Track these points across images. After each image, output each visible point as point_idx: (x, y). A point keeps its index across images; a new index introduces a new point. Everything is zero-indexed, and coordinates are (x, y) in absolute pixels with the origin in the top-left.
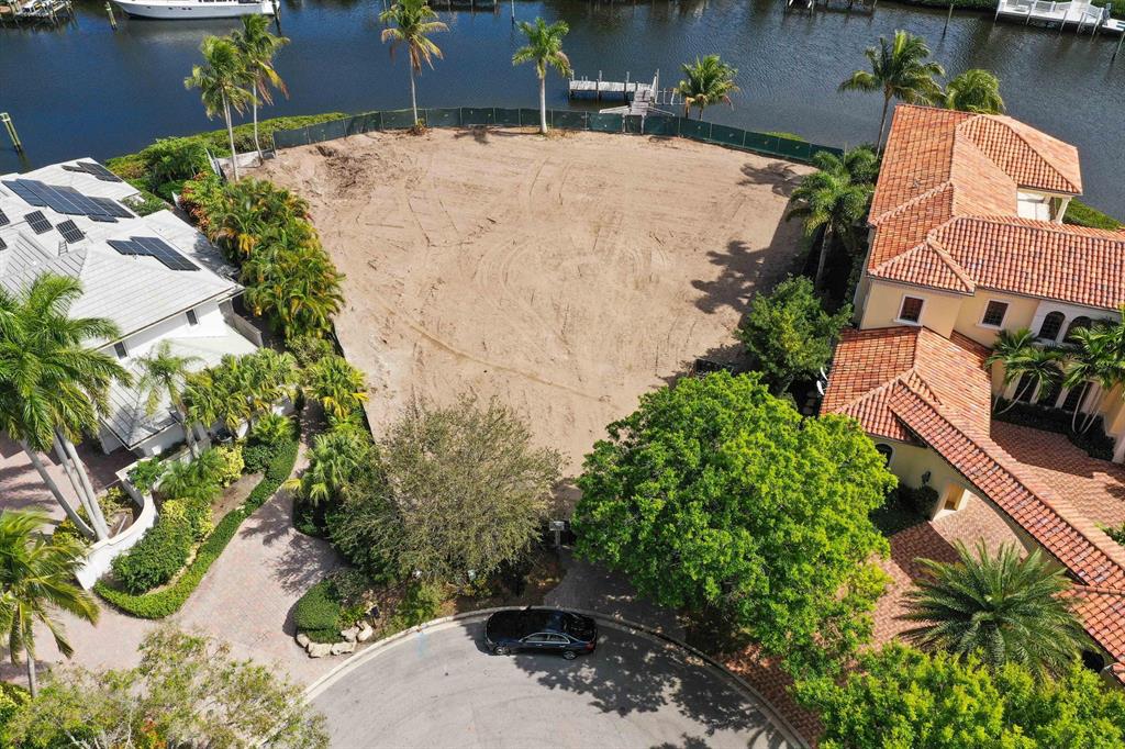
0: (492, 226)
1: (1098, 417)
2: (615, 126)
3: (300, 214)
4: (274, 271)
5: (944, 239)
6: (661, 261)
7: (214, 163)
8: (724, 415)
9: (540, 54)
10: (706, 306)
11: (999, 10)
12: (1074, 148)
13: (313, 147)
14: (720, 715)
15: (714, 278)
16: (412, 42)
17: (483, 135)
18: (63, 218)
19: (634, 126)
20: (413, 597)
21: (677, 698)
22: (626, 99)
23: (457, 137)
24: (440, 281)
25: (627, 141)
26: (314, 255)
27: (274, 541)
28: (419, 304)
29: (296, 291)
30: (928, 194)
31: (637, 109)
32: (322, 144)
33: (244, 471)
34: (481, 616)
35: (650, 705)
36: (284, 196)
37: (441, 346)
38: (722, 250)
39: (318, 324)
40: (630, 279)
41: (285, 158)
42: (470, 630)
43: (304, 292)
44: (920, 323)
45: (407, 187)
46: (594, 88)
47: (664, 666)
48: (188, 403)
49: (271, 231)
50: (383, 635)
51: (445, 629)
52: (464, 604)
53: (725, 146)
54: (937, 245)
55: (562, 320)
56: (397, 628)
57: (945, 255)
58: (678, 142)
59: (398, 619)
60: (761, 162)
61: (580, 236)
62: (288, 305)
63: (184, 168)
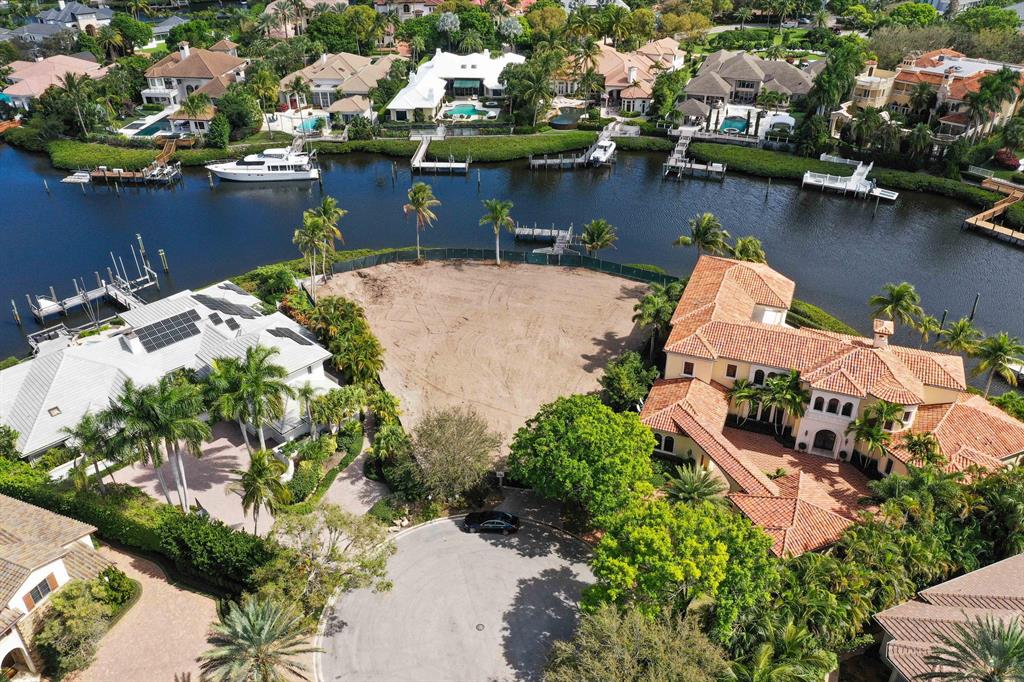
0: (467, 322)
1: (786, 427)
2: (542, 260)
3: (360, 315)
4: (350, 346)
5: (705, 332)
6: (565, 343)
7: (297, 283)
8: (575, 409)
9: (496, 219)
10: (588, 369)
11: (805, 180)
12: (793, 284)
13: (354, 272)
14: (577, 558)
15: (594, 353)
16: (419, 212)
17: (460, 265)
18: (228, 317)
19: (554, 260)
20: (428, 508)
21: (557, 551)
22: (550, 242)
23: (443, 266)
24: (436, 354)
25: (551, 271)
26: (370, 338)
27: (357, 483)
28: (425, 366)
29: (361, 357)
30: (703, 308)
31: (557, 249)
32: (360, 271)
33: (337, 450)
34: (462, 517)
35: (544, 553)
36: (353, 306)
37: (438, 389)
38: (601, 337)
39: (371, 376)
40: (546, 354)
41: (339, 279)
42: (456, 523)
43: (365, 357)
44: (694, 376)
45: (414, 298)
46: (531, 233)
47: (552, 539)
48: (313, 412)
49: (346, 325)
50: (413, 524)
51: (444, 523)
52: (453, 511)
53: (609, 274)
54: (701, 335)
55: (506, 376)
56: (420, 522)
57: (704, 340)
58: (582, 271)
59: (421, 518)
60: (631, 284)
61: (518, 328)
62: (357, 364)
63: (282, 286)
